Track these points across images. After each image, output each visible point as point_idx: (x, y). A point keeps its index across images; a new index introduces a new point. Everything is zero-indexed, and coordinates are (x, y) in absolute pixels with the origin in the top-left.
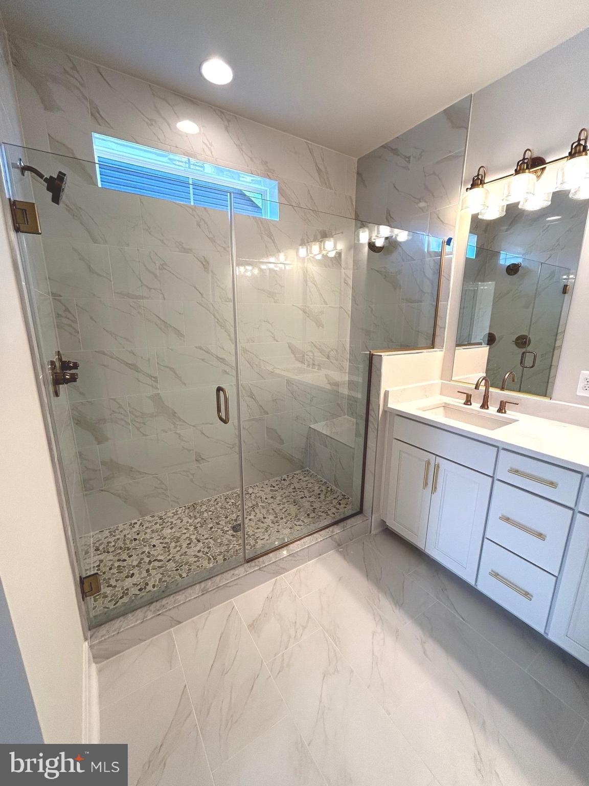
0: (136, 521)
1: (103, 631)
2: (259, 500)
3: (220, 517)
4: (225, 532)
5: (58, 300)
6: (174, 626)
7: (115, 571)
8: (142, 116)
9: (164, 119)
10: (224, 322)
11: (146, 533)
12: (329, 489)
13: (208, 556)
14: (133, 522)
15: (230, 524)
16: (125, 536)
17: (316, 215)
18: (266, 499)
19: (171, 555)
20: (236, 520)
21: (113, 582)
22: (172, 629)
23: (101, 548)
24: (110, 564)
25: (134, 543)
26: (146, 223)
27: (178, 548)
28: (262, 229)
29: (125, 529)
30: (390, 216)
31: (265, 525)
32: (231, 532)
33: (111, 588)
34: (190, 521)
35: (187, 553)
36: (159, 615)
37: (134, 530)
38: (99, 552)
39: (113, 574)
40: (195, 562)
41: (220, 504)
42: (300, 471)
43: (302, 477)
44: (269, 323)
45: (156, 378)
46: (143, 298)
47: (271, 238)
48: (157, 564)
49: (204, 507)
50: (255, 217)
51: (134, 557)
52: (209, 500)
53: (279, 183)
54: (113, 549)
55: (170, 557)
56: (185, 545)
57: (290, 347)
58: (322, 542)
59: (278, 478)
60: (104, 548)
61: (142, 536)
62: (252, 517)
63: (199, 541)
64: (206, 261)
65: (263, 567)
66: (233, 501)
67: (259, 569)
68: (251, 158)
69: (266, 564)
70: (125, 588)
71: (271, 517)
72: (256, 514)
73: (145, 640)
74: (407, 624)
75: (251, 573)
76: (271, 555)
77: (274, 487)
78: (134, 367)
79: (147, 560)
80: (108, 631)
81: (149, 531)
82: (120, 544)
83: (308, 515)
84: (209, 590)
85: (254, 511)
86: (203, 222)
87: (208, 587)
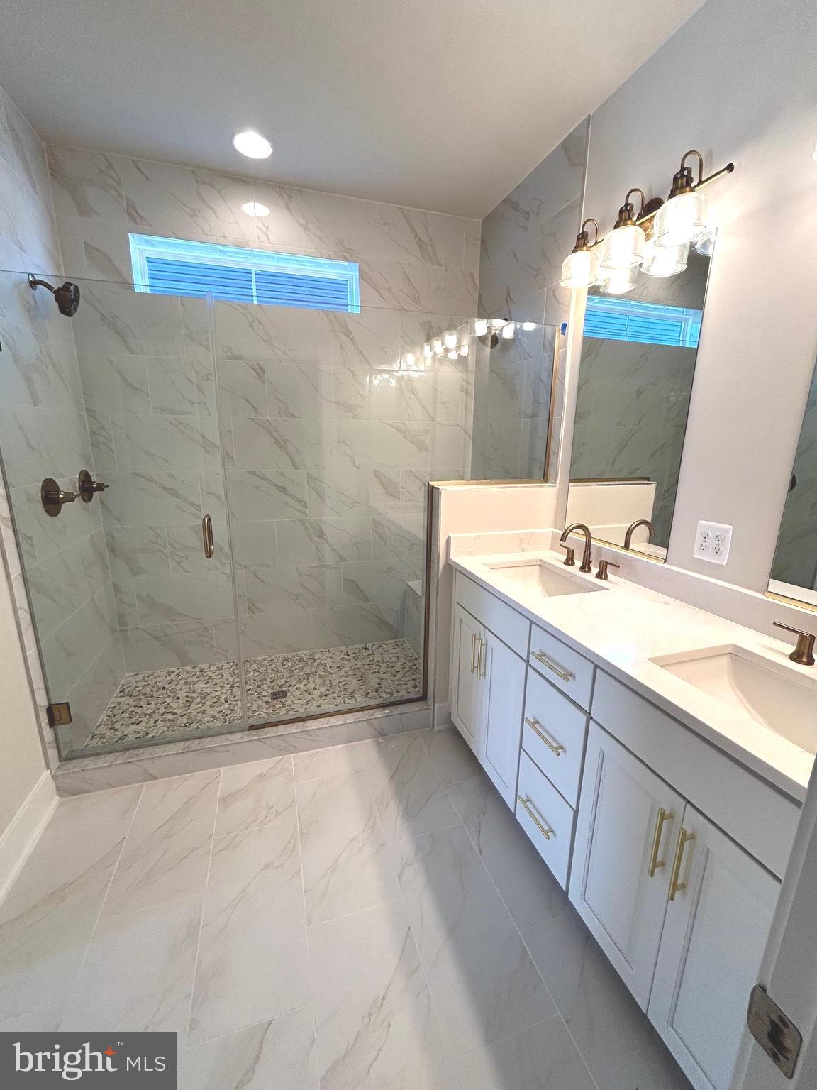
0: (175, 669)
1: (71, 764)
2: (321, 667)
3: (265, 679)
4: (260, 696)
5: (92, 416)
6: (148, 781)
7: (126, 715)
8: (184, 207)
9: (209, 207)
10: (285, 443)
11: (178, 683)
12: (414, 667)
13: (225, 719)
14: (172, 670)
15: (272, 689)
16: (156, 683)
17: (416, 303)
18: (330, 667)
19: (189, 711)
20: (281, 686)
21: (117, 726)
22: (145, 783)
23: (126, 691)
24: (126, 707)
25: (161, 691)
26: (187, 328)
27: (200, 705)
28: (336, 324)
29: (159, 676)
30: (509, 296)
31: (310, 697)
32: (269, 699)
33: (113, 731)
34: (231, 679)
35: (206, 712)
36: (130, 762)
37: (169, 678)
38: (122, 694)
39: (123, 718)
40: (208, 722)
41: (273, 666)
42: (392, 641)
43: (390, 649)
44: (347, 445)
45: (199, 506)
46: (184, 413)
47: (349, 337)
48: (170, 717)
49: (255, 666)
50: (327, 311)
51: (153, 705)
52: (264, 660)
53: (359, 266)
54: (137, 694)
55: (186, 712)
56: (209, 703)
57: (376, 476)
58: (352, 725)
59: (360, 646)
60: (129, 691)
61: (170, 687)
62: (301, 685)
63: (226, 701)
64: (261, 368)
65: (263, 738)
66: (290, 664)
67: (259, 740)
68: (320, 238)
69: (269, 736)
70: (125, 734)
71: (323, 690)
72: (308, 682)
73: (114, 787)
74: (403, 840)
75: (246, 742)
76: (281, 727)
77: (348, 655)
78: (173, 492)
79: (162, 710)
80: (75, 767)
81: (183, 681)
82: (147, 690)
83: (368, 693)
84: (191, 749)
85: (308, 679)
86: (257, 322)
87: (193, 745)
